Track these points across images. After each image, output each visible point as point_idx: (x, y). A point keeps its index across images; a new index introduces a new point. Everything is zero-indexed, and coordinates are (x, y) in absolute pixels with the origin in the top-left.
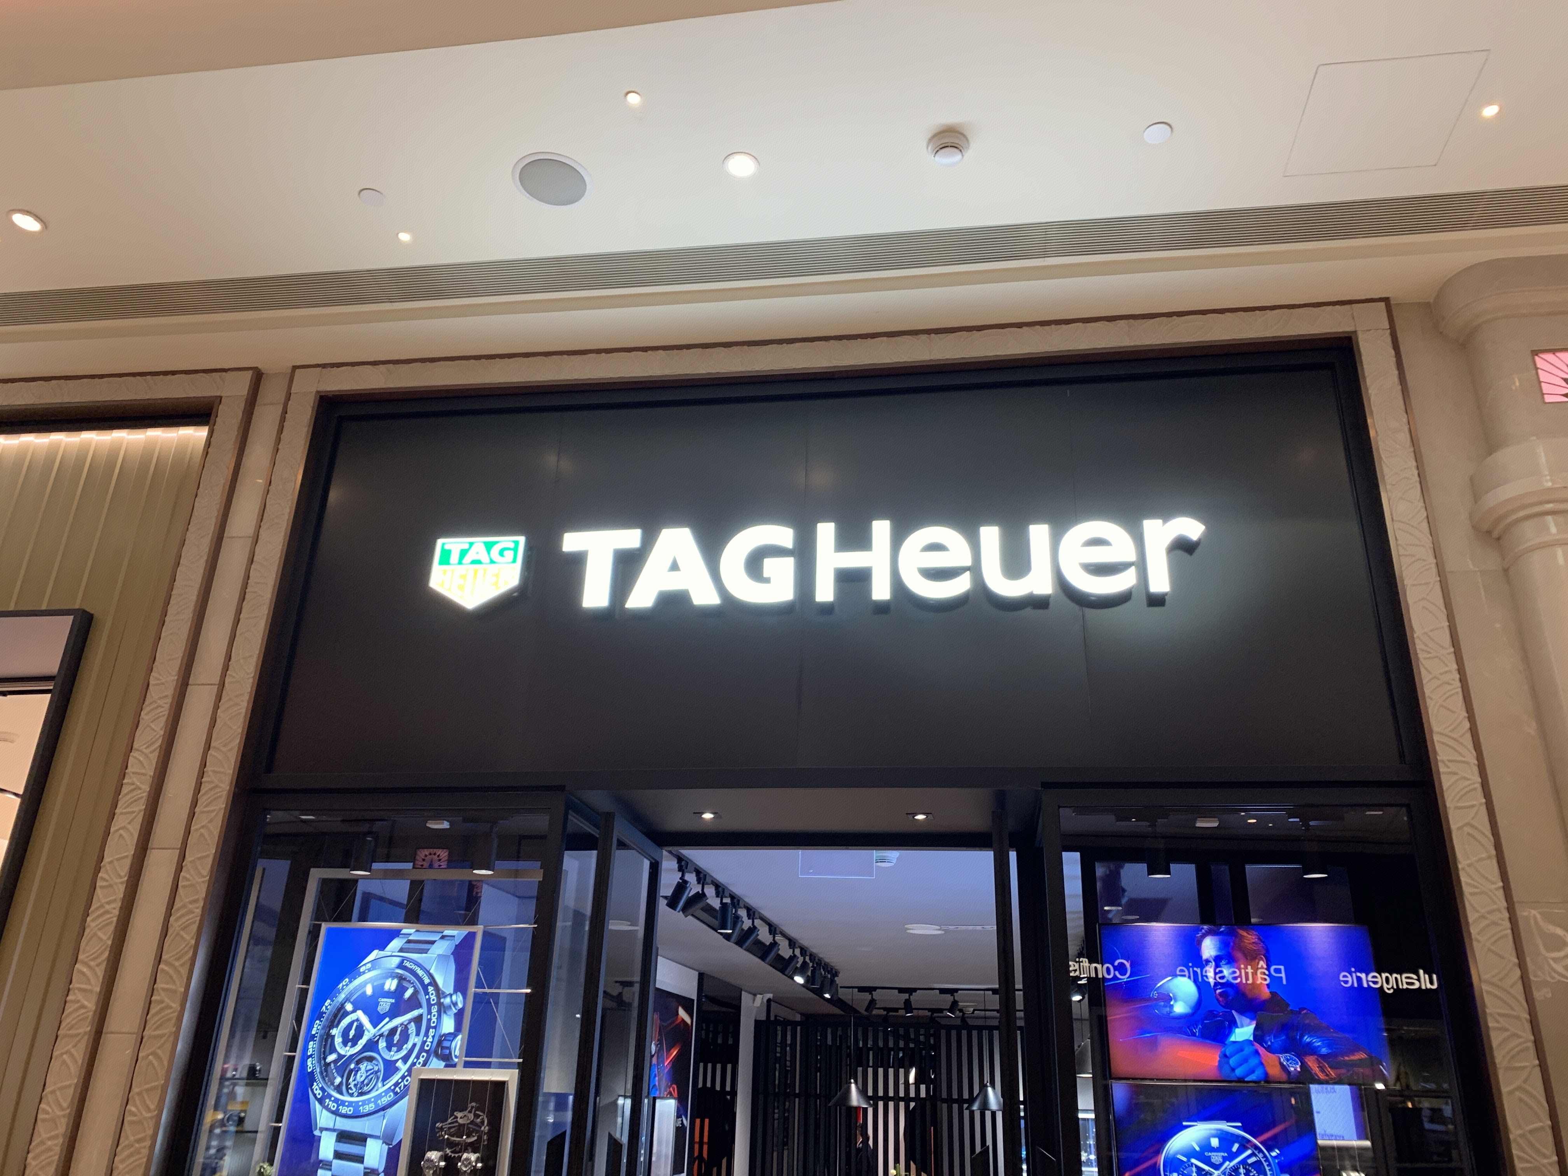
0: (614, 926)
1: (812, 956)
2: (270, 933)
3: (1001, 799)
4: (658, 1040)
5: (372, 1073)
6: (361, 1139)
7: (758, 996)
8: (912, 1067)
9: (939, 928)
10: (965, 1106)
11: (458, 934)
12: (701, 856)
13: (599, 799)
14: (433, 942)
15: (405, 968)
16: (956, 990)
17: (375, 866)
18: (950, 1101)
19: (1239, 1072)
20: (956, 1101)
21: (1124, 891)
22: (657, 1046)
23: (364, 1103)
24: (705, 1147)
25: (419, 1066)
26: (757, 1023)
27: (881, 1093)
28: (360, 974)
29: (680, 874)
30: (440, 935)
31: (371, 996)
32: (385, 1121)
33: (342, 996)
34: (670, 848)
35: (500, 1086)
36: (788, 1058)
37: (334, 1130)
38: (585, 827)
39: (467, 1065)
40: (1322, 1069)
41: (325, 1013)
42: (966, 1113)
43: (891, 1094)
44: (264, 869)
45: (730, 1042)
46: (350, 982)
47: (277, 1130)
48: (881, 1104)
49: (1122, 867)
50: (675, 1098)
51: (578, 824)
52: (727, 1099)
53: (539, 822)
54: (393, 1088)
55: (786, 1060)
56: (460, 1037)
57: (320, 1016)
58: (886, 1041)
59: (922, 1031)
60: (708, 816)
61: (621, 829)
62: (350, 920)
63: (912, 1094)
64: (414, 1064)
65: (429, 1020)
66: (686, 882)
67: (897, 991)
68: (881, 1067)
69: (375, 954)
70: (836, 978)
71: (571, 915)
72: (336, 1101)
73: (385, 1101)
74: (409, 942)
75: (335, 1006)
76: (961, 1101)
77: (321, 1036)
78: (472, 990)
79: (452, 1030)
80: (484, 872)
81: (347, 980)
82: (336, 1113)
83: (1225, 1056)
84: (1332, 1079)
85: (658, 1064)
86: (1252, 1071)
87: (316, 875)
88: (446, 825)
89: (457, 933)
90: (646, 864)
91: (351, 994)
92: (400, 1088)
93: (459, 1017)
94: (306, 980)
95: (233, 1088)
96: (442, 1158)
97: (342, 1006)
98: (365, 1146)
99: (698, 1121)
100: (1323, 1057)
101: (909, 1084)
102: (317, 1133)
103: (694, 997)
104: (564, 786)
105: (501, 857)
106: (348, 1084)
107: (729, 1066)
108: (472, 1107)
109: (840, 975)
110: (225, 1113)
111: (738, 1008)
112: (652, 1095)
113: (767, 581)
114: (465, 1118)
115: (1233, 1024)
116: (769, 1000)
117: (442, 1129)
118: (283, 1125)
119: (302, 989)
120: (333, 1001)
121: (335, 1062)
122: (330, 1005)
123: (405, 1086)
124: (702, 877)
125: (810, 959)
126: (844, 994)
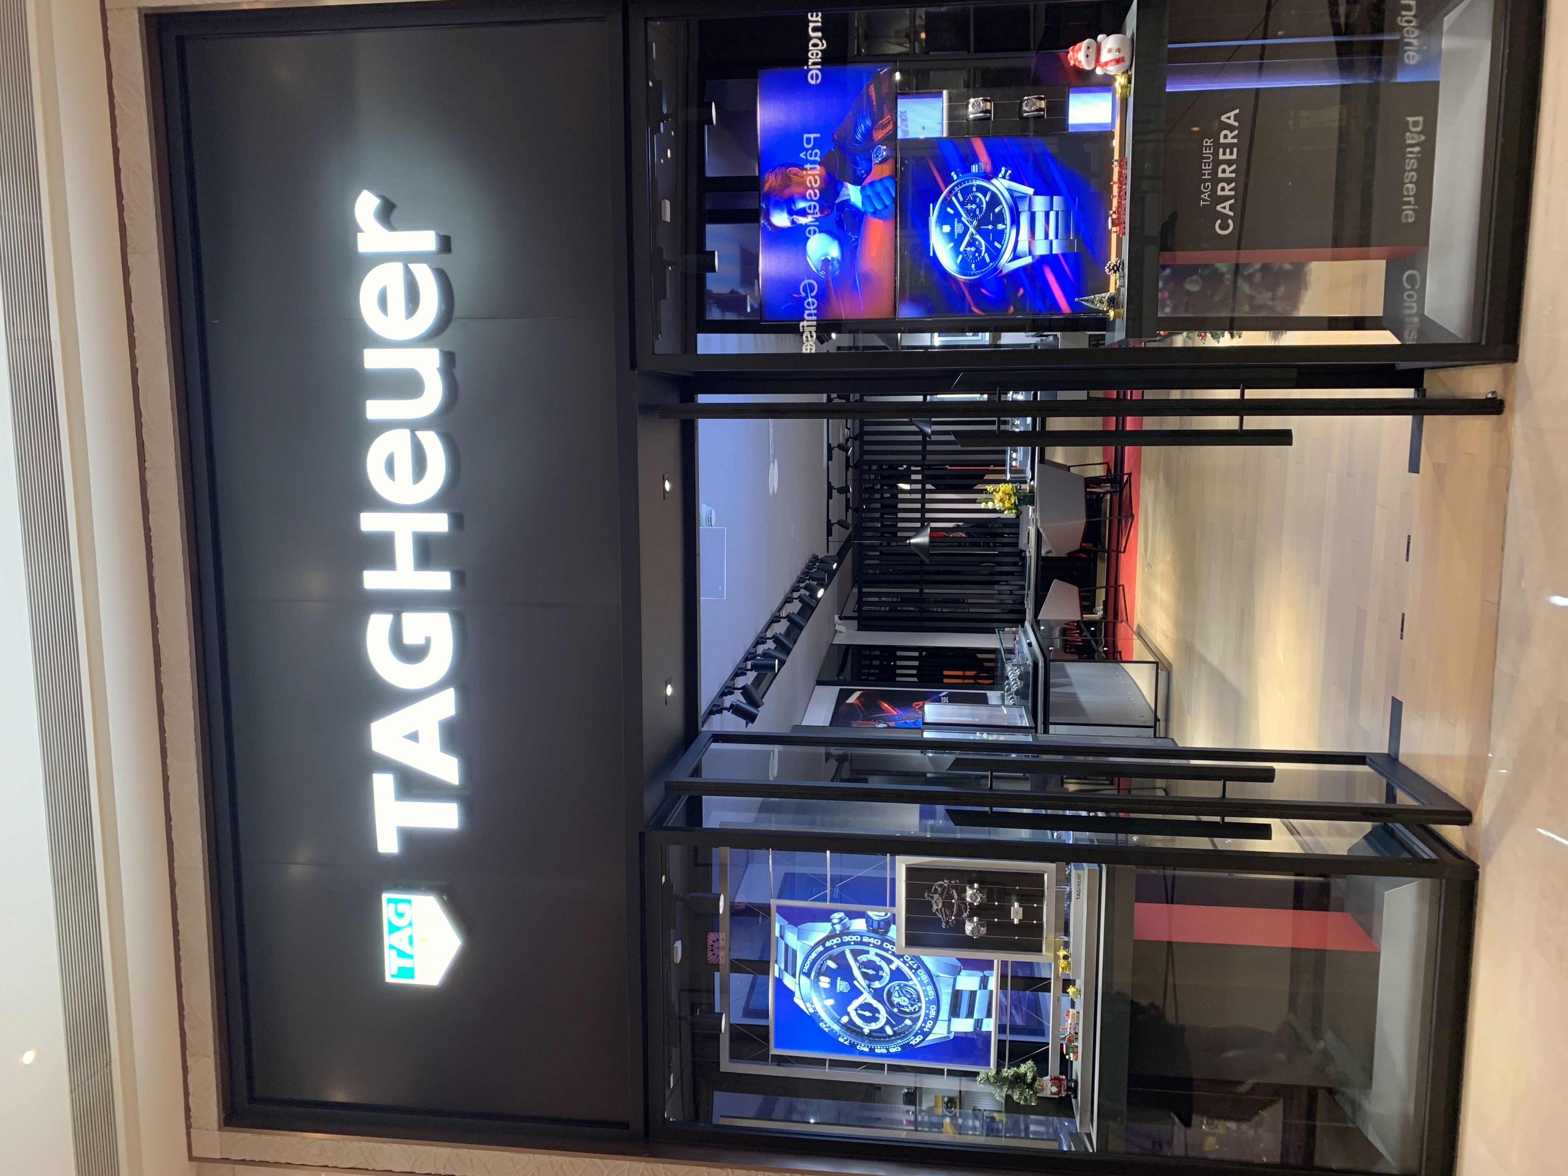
0: (773, 773)
1: (801, 580)
2: (783, 1102)
3: (648, 409)
4: (875, 721)
5: (902, 992)
6: (956, 995)
7: (837, 628)
8: (897, 486)
9: (771, 464)
10: (928, 439)
11: (778, 922)
12: (707, 693)
13: (652, 798)
14: (787, 946)
15: (810, 969)
16: (829, 445)
17: (717, 1010)
18: (924, 452)
19: (888, 203)
20: (924, 447)
21: (733, 292)
22: (880, 722)
23: (927, 996)
24: (968, 673)
25: (895, 948)
26: (860, 629)
27: (918, 515)
28: (816, 1013)
29: (725, 712)
30: (780, 939)
31: (836, 1001)
32: (942, 975)
33: (836, 1027)
34: (700, 724)
35: (910, 870)
36: (890, 600)
37: (949, 1020)
38: (680, 807)
39: (893, 904)
40: (884, 127)
41: (850, 1041)
42: (934, 438)
43: (919, 506)
44: (721, 1116)
45: (878, 653)
46: (823, 1021)
47: (951, 1073)
48: (928, 515)
49: (711, 292)
50: (924, 704)
51: (676, 816)
52: (926, 655)
53: (675, 854)
54: (913, 971)
55: (892, 602)
56: (870, 913)
57: (853, 1046)
58: (874, 510)
59: (867, 477)
60: (669, 690)
61: (681, 774)
62: (768, 1026)
63: (919, 486)
64: (893, 954)
65: (856, 943)
66: (732, 706)
67: (830, 500)
68: (897, 515)
69: (797, 1000)
70: (820, 558)
71: (762, 815)
72: (925, 1022)
73: (924, 977)
74: (786, 969)
75: (843, 1033)
76: (924, 443)
77: (871, 1042)
78: (828, 905)
79: (864, 920)
80: (722, 903)
81: (821, 1024)
82: (935, 1020)
83: (874, 213)
84: (892, 118)
85: (895, 721)
86: (887, 190)
87: (727, 1065)
88: (678, 945)
89: (777, 924)
90: (714, 746)
91: (833, 1019)
92: (914, 964)
93: (852, 915)
94: (821, 1062)
95: (924, 1111)
96: (971, 921)
97: (844, 1026)
98: (962, 991)
99: (946, 681)
100: (874, 122)
101: (911, 489)
102: (952, 1036)
103: (837, 689)
104: (640, 833)
105: (708, 887)
106: (911, 1013)
107: (899, 653)
108: (929, 896)
109: (817, 554)
110: (944, 1116)
111: (848, 647)
112: (921, 725)
113: (428, 640)
114: (938, 901)
115: (847, 203)
116: (840, 618)
117: (947, 922)
118: (946, 1067)
119: (829, 1065)
120: (840, 1036)
121: (892, 1026)
122: (843, 1037)
123: (912, 960)
124: (727, 691)
125: (803, 582)
126: (834, 550)
